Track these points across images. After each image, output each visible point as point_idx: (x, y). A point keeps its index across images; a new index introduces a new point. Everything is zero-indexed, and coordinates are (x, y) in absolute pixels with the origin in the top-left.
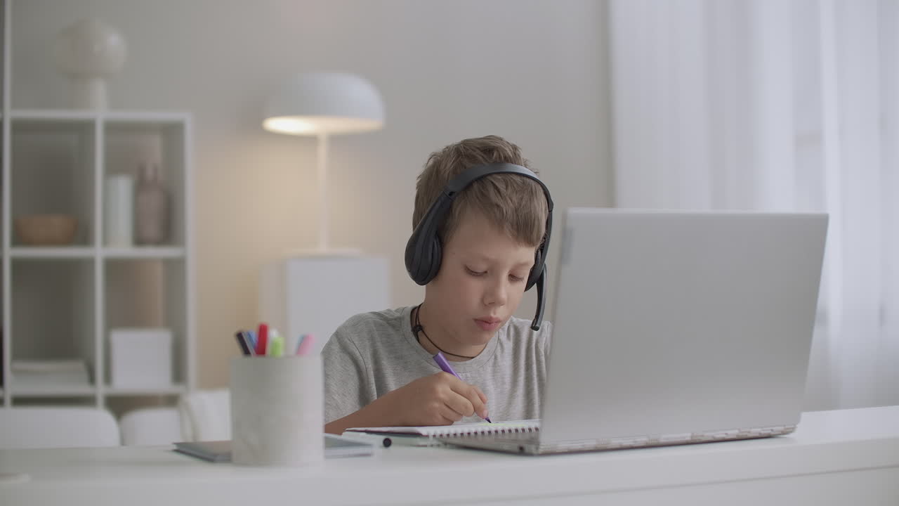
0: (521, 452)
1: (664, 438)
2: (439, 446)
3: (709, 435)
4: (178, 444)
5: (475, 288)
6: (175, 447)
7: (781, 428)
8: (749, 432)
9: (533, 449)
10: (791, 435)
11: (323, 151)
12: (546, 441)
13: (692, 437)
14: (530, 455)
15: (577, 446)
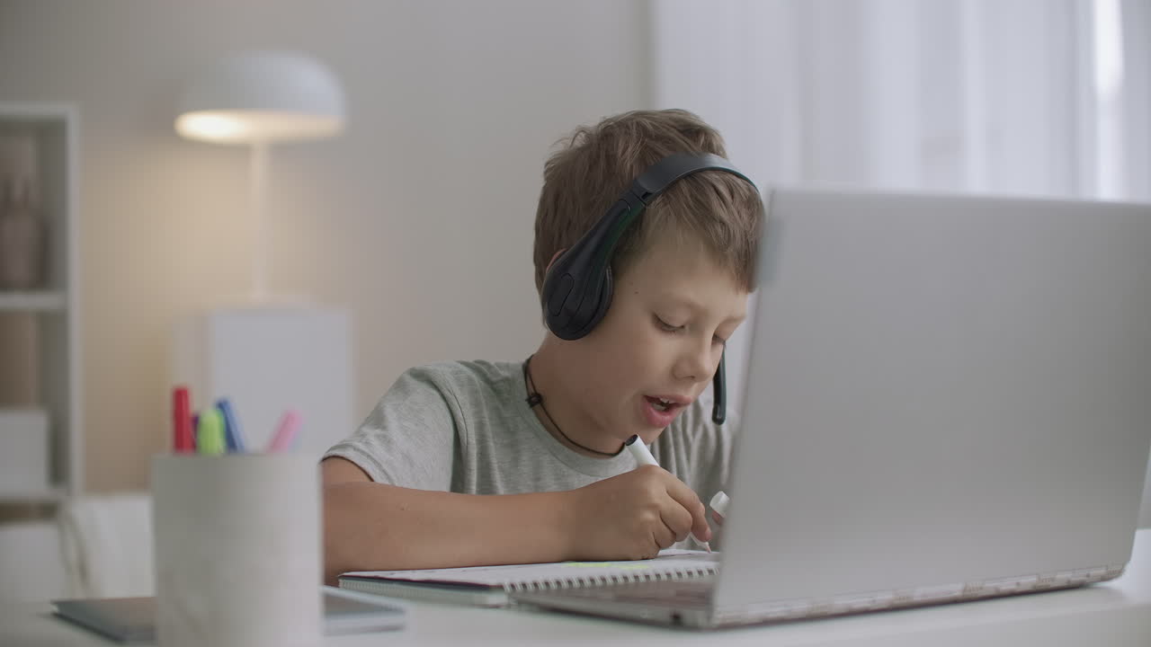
0: (677, 623)
1: (918, 595)
2: (509, 606)
3: (990, 587)
4: (59, 604)
5: (664, 349)
6: (55, 609)
7: (1102, 572)
8: (1053, 580)
9: (699, 616)
10: (1114, 584)
11: (259, 167)
12: (727, 605)
13: (965, 590)
14: (694, 628)
15: (777, 611)
